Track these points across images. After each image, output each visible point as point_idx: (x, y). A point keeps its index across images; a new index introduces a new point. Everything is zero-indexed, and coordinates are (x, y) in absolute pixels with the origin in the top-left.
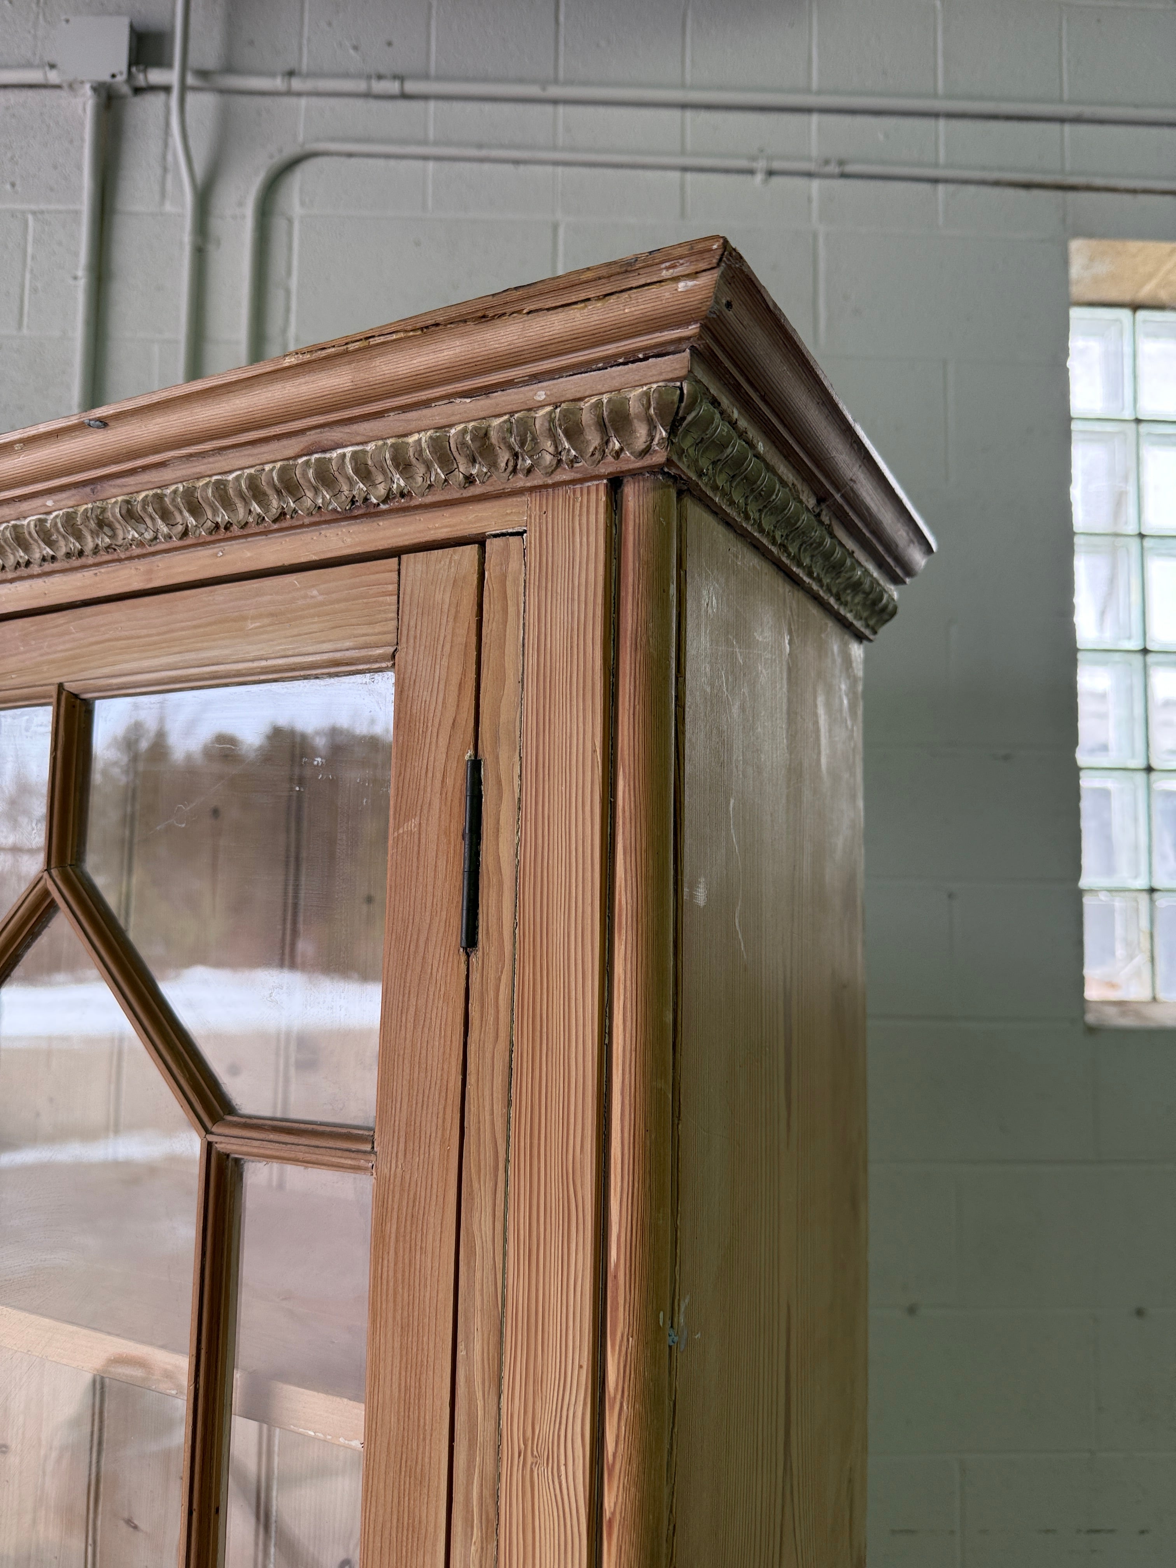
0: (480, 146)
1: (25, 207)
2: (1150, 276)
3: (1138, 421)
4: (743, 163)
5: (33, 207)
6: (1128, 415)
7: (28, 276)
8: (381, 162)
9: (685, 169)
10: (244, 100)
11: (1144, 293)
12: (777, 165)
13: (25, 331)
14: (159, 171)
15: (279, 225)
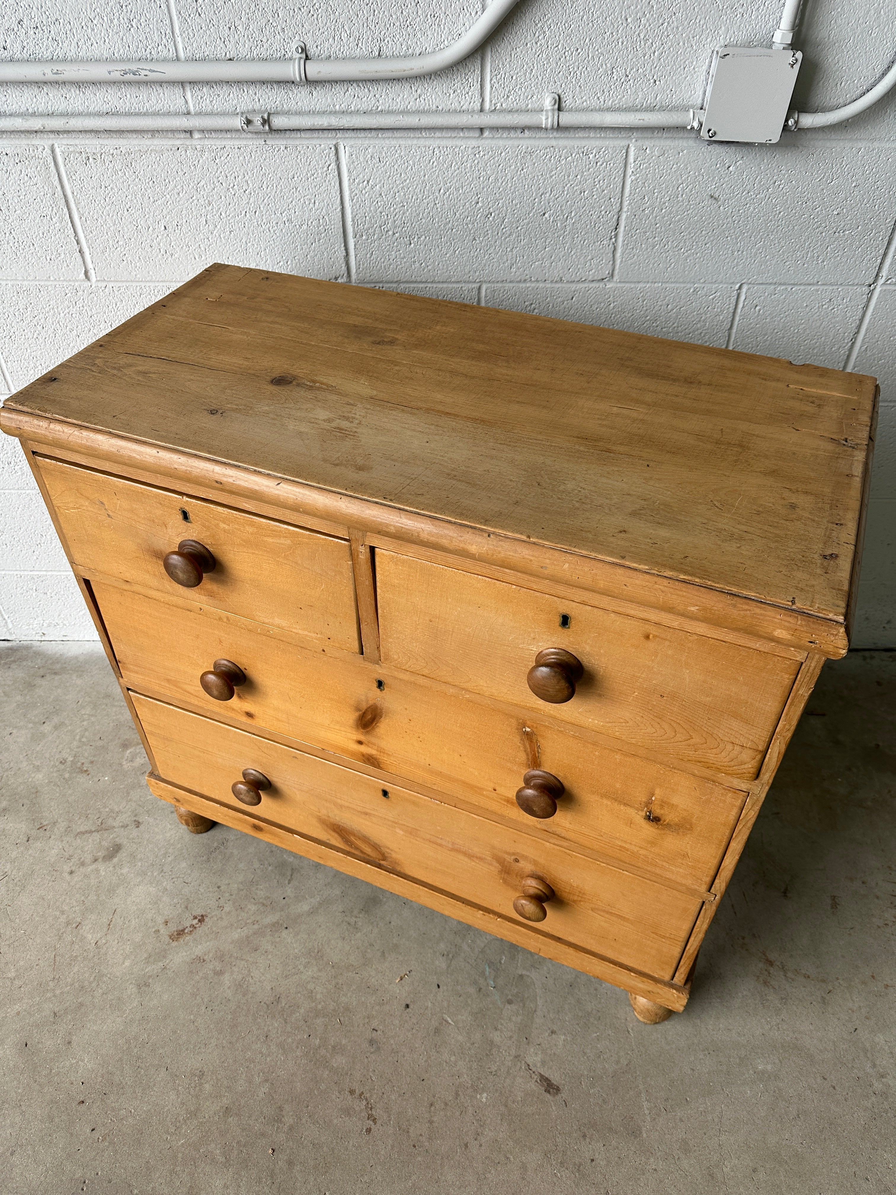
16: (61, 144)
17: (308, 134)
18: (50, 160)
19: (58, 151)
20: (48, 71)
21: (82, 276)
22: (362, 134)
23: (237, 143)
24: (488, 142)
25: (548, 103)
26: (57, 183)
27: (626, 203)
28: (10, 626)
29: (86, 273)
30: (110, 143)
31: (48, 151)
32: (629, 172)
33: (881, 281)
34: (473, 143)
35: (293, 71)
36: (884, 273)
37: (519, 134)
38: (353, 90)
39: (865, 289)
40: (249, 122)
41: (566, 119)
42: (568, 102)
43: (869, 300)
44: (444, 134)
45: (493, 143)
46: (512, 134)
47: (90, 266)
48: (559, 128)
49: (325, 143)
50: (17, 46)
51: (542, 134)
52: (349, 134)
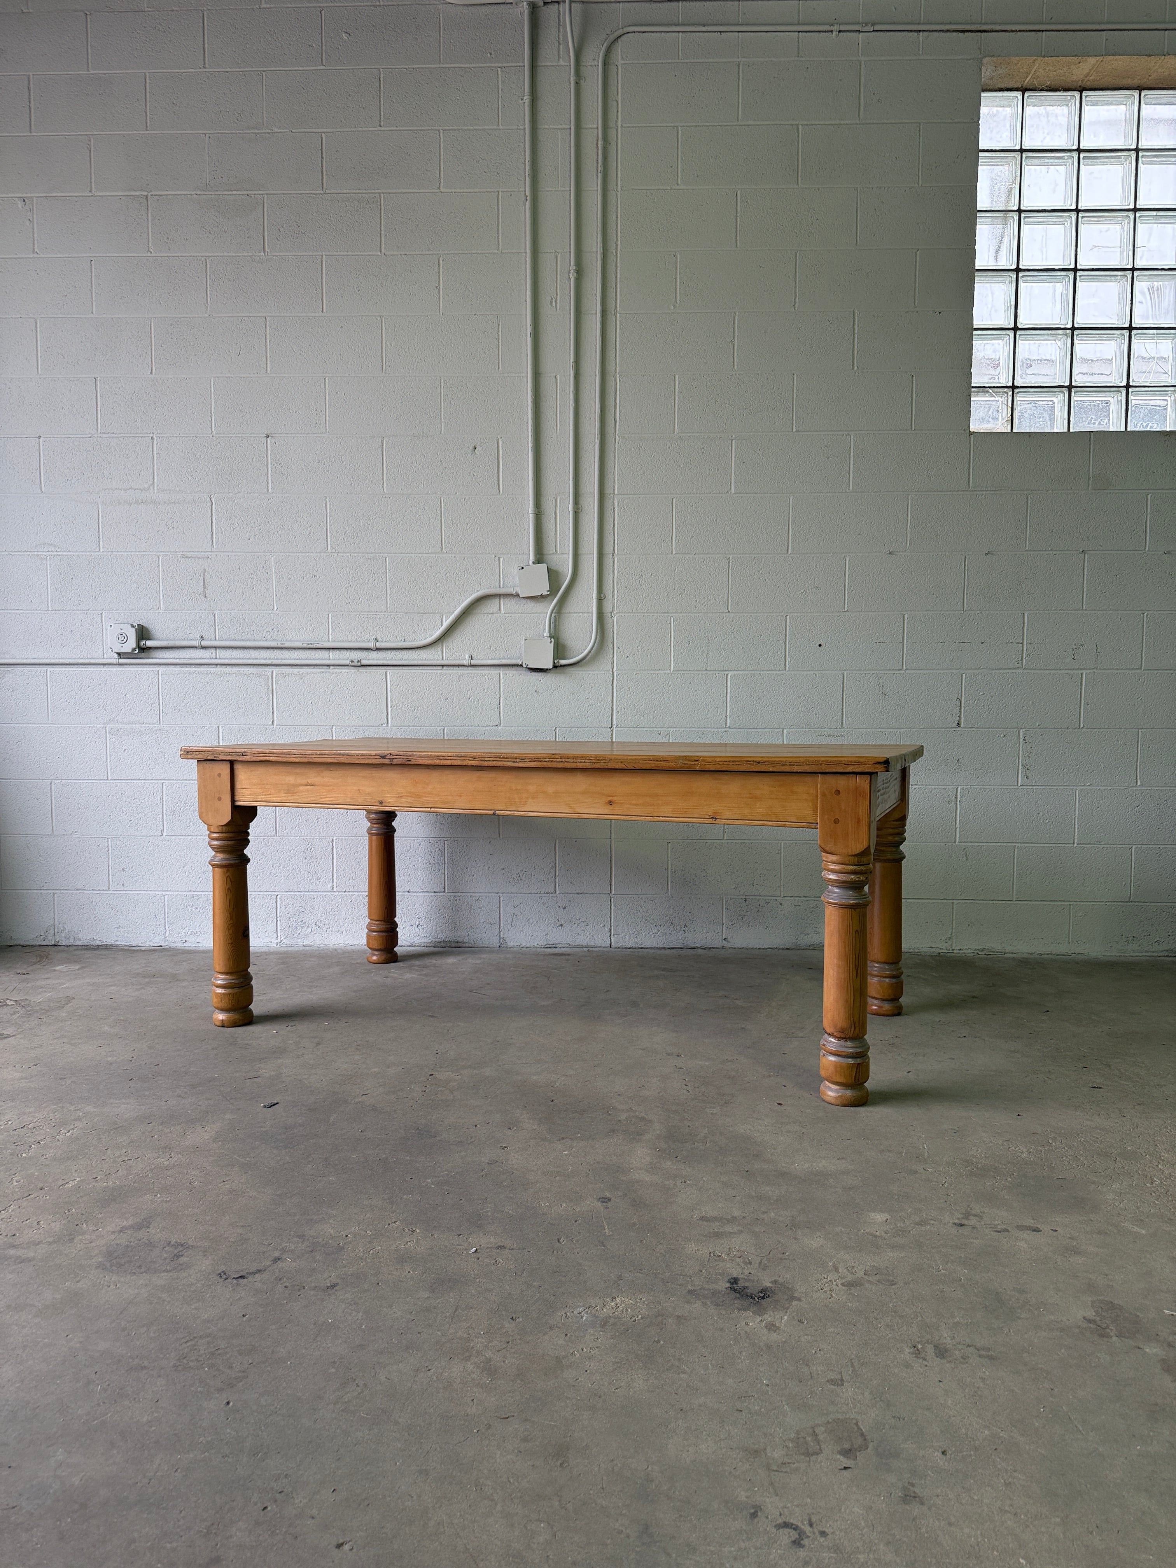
0: (704, 25)
1: (496, 65)
2: (1028, 74)
3: (1022, 151)
4: (827, 28)
5: (500, 65)
6: (1018, 148)
7: (500, 99)
8: (658, 34)
9: (799, 32)
10: (594, 5)
11: (1027, 82)
12: (842, 28)
13: (501, 127)
14: (557, 44)
15: (613, 69)
16: (276, 670)
17: (375, 668)
18: (270, 676)
19: (274, 673)
20: (279, 643)
21: (271, 723)
22: (396, 668)
23: (347, 671)
24: (445, 671)
25: (467, 657)
26: (270, 685)
27: (502, 694)
28: (168, 933)
29: (273, 722)
30: (296, 670)
31: (270, 673)
32: (501, 682)
33: (615, 726)
34: (439, 671)
35: (371, 645)
36: (615, 722)
37: (457, 668)
38: (394, 652)
39: (609, 730)
40: (352, 661)
41: (473, 662)
42: (474, 656)
43: (612, 735)
44: (428, 668)
45: (447, 671)
46: (455, 668)
47: (275, 718)
48: (472, 666)
49: (382, 670)
50: (270, 636)
51: (466, 668)
52: (391, 668)
